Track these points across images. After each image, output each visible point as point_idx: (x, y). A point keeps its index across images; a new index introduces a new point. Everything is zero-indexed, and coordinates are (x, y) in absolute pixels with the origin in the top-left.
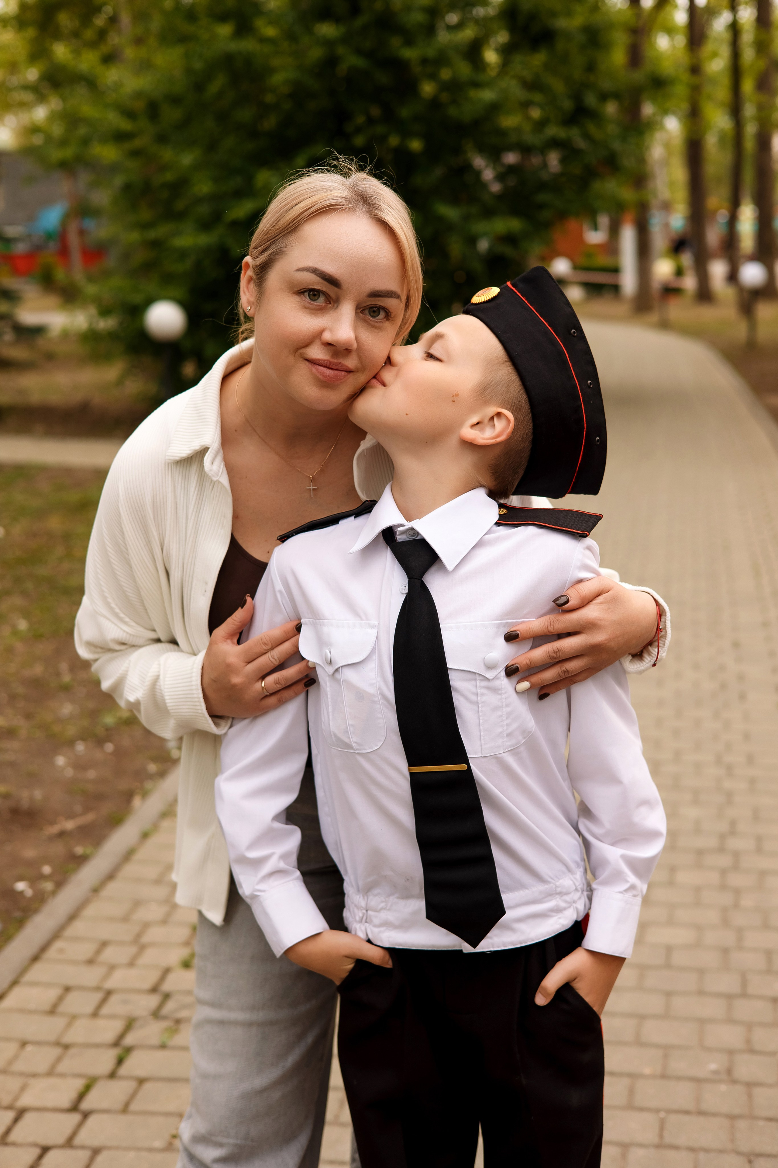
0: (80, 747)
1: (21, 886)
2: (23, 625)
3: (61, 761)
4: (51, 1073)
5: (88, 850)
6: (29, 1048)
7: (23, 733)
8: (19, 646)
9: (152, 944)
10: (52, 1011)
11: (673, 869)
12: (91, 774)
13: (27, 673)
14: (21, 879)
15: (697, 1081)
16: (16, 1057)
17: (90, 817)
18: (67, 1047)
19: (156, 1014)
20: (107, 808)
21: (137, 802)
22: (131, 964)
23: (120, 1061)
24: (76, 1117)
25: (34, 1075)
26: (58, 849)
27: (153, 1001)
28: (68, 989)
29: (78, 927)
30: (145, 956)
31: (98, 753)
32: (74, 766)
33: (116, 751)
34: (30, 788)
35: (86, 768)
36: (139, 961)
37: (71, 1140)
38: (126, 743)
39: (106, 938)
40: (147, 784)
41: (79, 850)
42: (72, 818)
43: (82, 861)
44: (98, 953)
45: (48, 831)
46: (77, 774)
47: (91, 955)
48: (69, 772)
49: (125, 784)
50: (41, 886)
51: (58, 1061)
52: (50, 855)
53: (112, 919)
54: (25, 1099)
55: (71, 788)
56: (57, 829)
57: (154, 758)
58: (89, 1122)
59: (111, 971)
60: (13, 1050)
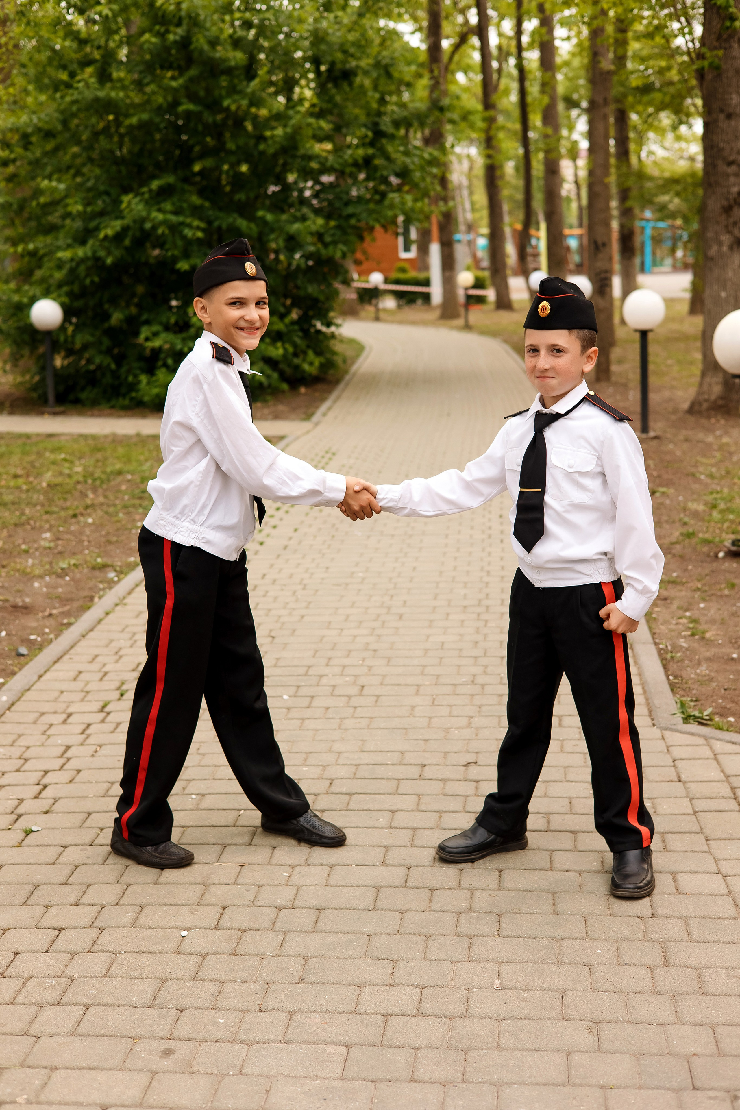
0: (47, 578)
1: (32, 637)
3: (36, 584)
4: (82, 700)
5: (72, 621)
6: (65, 693)
9: (127, 655)
10: (75, 679)
11: (448, 614)
12: (60, 590)
14: (32, 634)
15: (455, 685)
16: (59, 696)
17: (67, 608)
18: (88, 692)
20: (76, 604)
21: (96, 599)
23: (122, 695)
24: (103, 715)
25: (72, 702)
26: (50, 622)
28: (80, 672)
29: (78, 649)
30: (124, 659)
31: (60, 581)
32: (46, 587)
33: (72, 579)
34: (21, 597)
35: (56, 587)
36: (121, 661)
37: (103, 721)
38: (78, 576)
39: (96, 653)
40: (101, 593)
41: (65, 621)
42: (55, 608)
43: (69, 624)
44: (94, 659)
45: (40, 614)
46: (50, 590)
47: (90, 659)
48: (45, 589)
49: (86, 593)
50: (46, 636)
51: (85, 697)
52: (47, 624)
53: (97, 647)
54: (70, 710)
55: (48, 596)
56: (47, 613)
57: (101, 582)
58: (111, 715)
59: (105, 665)
60: (56, 694)
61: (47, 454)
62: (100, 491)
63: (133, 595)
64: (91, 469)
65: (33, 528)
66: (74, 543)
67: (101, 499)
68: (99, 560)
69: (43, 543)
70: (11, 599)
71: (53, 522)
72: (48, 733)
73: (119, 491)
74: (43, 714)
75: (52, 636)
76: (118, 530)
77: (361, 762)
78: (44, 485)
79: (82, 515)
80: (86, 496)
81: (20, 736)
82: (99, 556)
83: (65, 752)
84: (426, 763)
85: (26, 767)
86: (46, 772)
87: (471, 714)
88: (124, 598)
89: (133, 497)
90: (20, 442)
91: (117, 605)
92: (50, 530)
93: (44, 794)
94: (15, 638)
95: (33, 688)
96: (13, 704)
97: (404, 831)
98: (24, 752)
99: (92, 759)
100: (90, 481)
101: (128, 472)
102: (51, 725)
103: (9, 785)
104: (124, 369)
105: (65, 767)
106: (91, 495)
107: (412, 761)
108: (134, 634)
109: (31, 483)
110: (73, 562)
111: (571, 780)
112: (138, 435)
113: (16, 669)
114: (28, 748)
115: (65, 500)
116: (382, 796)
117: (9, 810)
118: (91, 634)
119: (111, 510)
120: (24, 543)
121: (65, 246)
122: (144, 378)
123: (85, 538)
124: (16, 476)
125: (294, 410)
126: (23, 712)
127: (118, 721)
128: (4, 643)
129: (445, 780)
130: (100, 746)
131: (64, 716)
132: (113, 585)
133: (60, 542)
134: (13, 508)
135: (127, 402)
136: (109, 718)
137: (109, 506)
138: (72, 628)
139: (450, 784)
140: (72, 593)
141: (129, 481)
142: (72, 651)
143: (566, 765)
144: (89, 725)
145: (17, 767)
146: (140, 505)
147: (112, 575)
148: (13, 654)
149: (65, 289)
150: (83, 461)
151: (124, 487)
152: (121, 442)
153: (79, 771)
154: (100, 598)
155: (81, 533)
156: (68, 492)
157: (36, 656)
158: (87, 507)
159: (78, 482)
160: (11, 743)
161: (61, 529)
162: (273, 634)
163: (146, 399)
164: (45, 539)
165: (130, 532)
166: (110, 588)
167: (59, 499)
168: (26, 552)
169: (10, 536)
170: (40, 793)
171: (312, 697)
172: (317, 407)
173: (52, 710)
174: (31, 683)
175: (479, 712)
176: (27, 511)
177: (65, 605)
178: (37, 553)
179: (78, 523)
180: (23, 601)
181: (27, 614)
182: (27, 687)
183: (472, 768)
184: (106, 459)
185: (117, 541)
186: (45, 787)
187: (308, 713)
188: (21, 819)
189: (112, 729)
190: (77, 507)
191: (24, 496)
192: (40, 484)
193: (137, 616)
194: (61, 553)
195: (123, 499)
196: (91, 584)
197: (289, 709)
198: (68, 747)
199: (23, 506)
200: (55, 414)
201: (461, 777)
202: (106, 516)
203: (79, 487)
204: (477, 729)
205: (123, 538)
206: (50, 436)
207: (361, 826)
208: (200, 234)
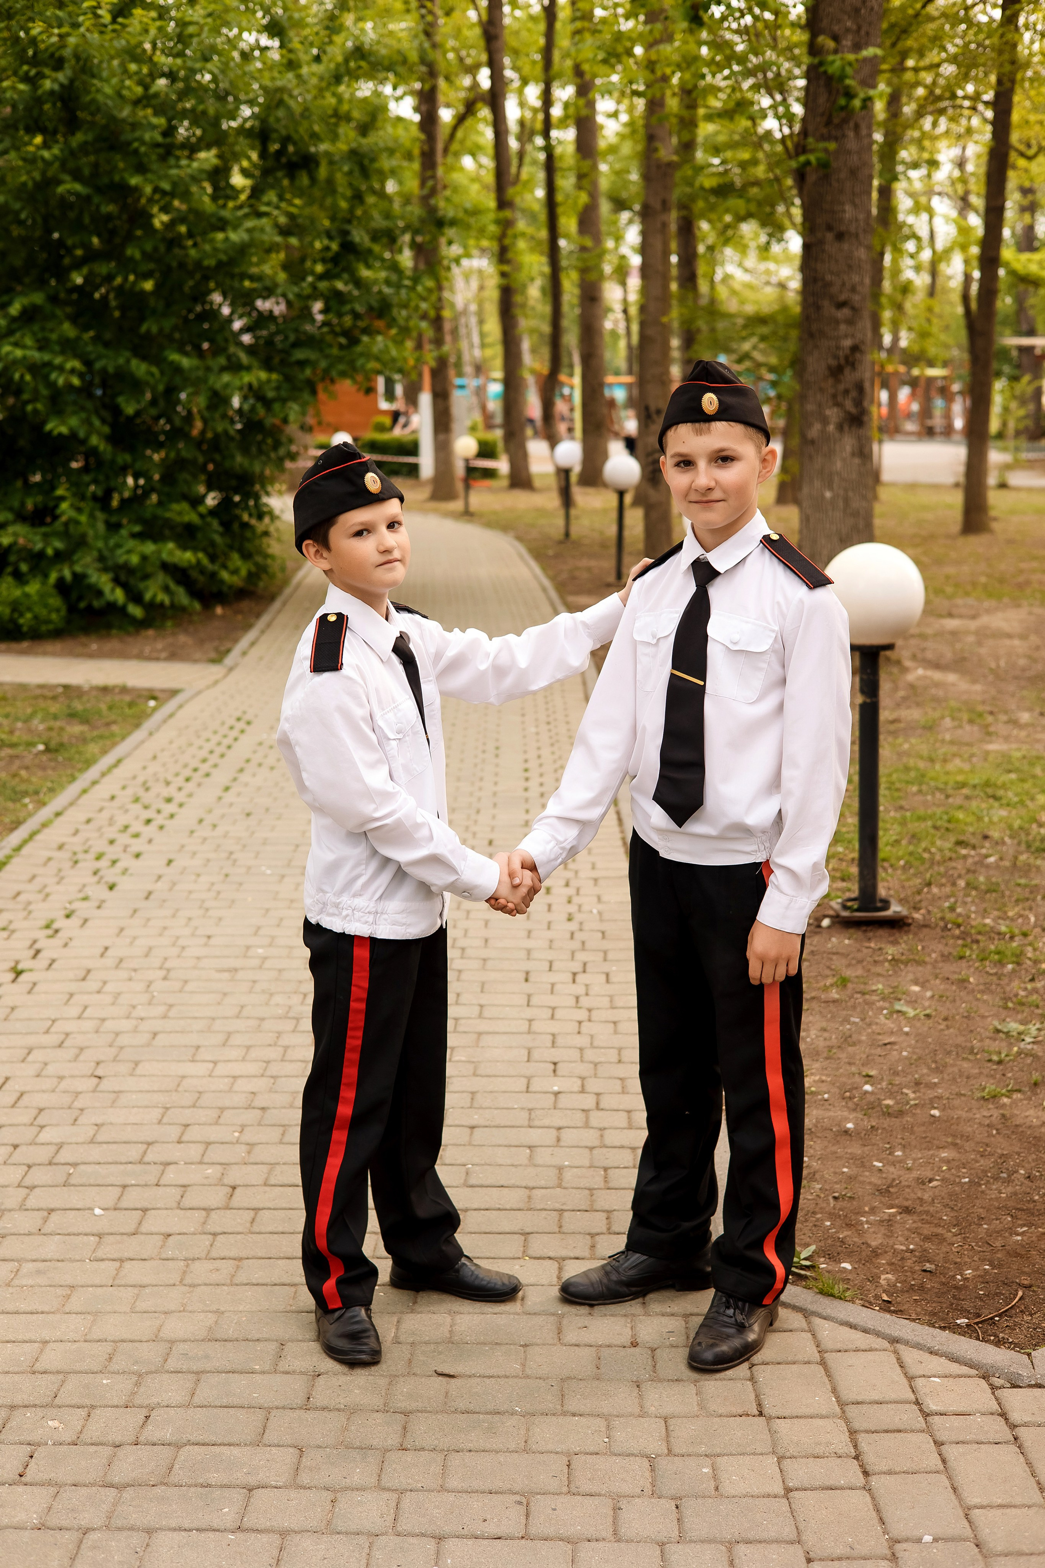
125: (201, 642)
162: (99, 1072)
171: (145, 1210)
172: (236, 641)
187: (131, 1247)
197: (100, 1236)
208: (76, 381)
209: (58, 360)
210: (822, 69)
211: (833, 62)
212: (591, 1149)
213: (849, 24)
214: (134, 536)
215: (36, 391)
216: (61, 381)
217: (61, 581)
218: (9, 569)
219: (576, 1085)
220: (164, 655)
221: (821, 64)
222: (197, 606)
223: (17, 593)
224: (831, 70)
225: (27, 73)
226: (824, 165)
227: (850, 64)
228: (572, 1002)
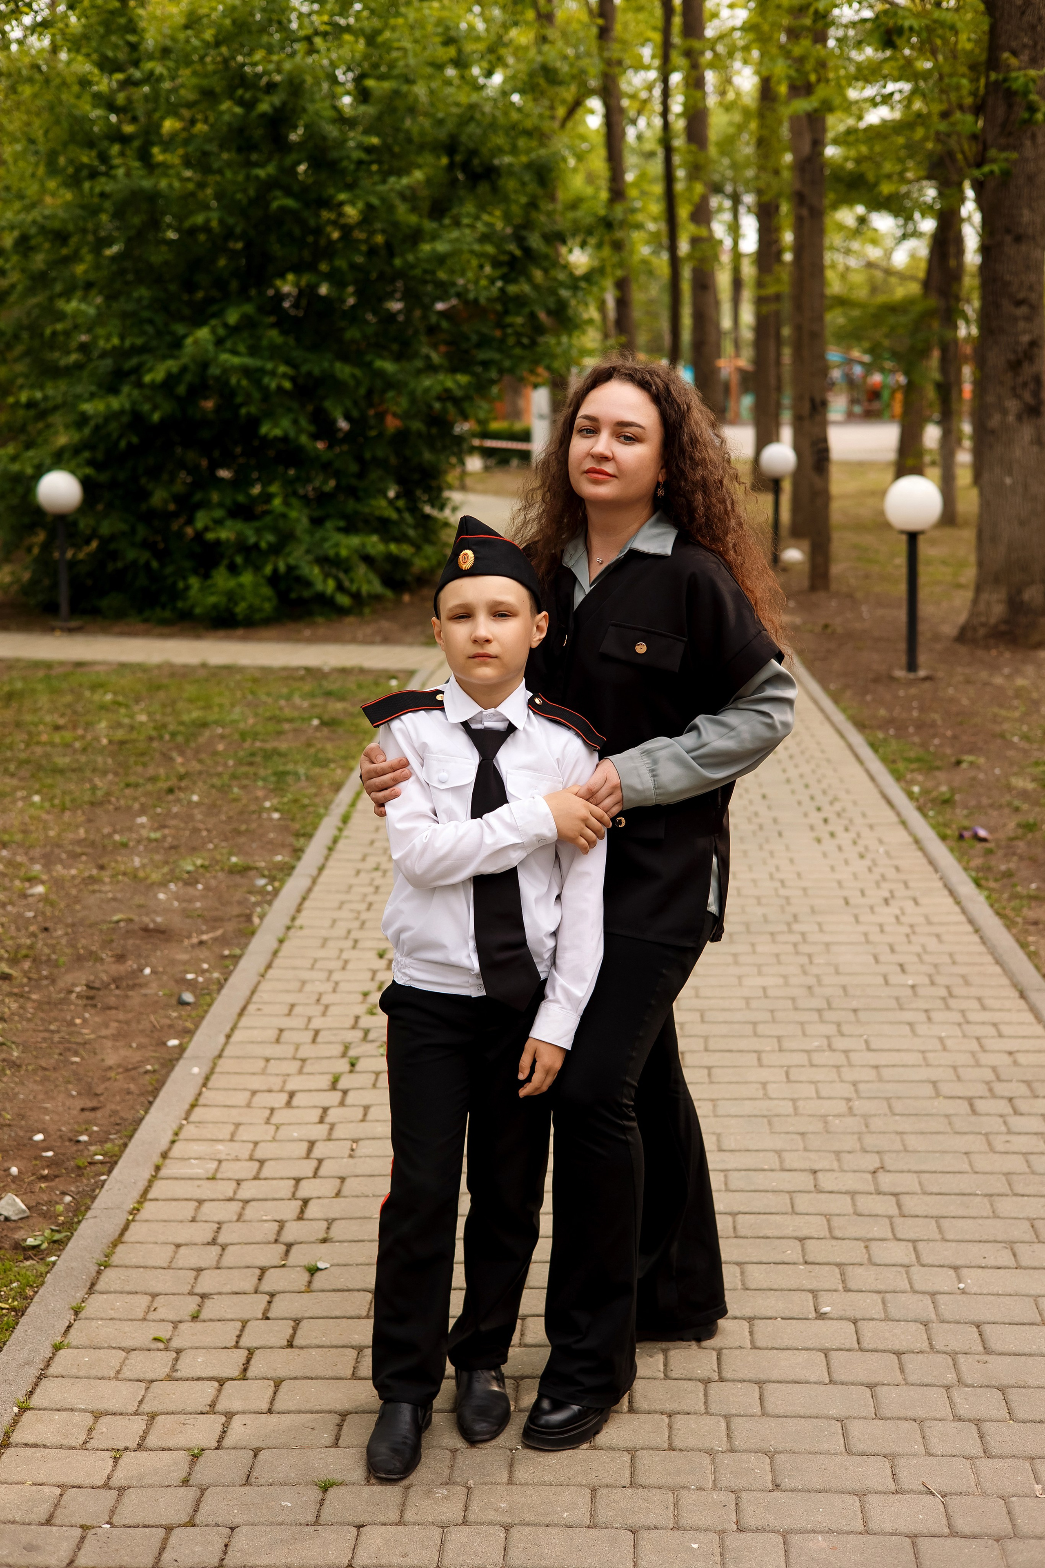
0: (173, 887)
1: (190, 976)
2: (36, 798)
3: (161, 896)
4: (300, 1072)
5: (237, 951)
6: (273, 1062)
7: (107, 880)
8: (45, 816)
9: (333, 1004)
10: (278, 1041)
12: (198, 904)
13: (70, 836)
14: (188, 972)
15: (807, 1052)
16: (266, 1067)
17: (219, 932)
18: (304, 1060)
19: (365, 1038)
20: (230, 926)
21: (256, 920)
22: (324, 1014)
23: (353, 1065)
24: (337, 1096)
25: (288, 1075)
26: (203, 953)
27: (359, 1034)
28: (281, 1031)
29: (262, 995)
30: (332, 1010)
31: (190, 890)
32: (177, 899)
33: (207, 888)
34: (147, 915)
35: (190, 901)
36: (329, 1013)
37: (342, 1104)
38: (213, 883)
39: (292, 1001)
40: (259, 909)
41: (226, 952)
42: (203, 933)
43: (236, 959)
44: (291, 1011)
45: (186, 942)
46: (184, 905)
47: (286, 1011)
48: (176, 904)
49: (236, 910)
50: (207, 975)
51: (302, 1067)
52: (202, 956)
53: (288, 991)
54: (290, 1087)
55: (186, 914)
56: (195, 940)
57: (250, 892)
58: (351, 1094)
59: (310, 1019)
60: (262, 1063)
61: (87, 694)
62: (189, 753)
63: (304, 913)
64: (158, 717)
65: (117, 809)
66: (187, 833)
67: (195, 766)
68: (234, 859)
69: (144, 833)
70: (136, 918)
71: (143, 800)
72: (274, 1120)
73: (215, 753)
74: (254, 1093)
75: (216, 975)
76: (241, 813)
77: (729, 1167)
78: (105, 741)
79: (180, 789)
80: (171, 759)
81: (238, 1125)
82: (231, 854)
83: (310, 1150)
84: (816, 1167)
85: (266, 1172)
86: (298, 1180)
87: (846, 1095)
88: (293, 919)
89: (240, 762)
90: (41, 674)
91: (288, 928)
92: (143, 811)
93: (310, 1212)
94: (165, 978)
95: (226, 1053)
96: (207, 1079)
97: (827, 1268)
98: (253, 1150)
99: (351, 1161)
100: (167, 737)
101: (217, 723)
102: (272, 1110)
103: (254, 1200)
104: (169, 570)
105: (322, 1172)
106: (179, 760)
107: (795, 1165)
108: (331, 972)
109: (83, 737)
110: (199, 862)
111: (1021, 1192)
112: (204, 665)
113: (189, 1025)
114: (256, 1144)
115: (145, 765)
116: (777, 1217)
117: (272, 1238)
118: (271, 973)
119: (216, 781)
120: (115, 832)
121: (87, 395)
122: (194, 582)
123: (201, 826)
124: (57, 728)
125: (406, 627)
126: (225, 1089)
127: (366, 1102)
128: (154, 985)
129: (853, 1194)
130: (355, 1141)
131: (284, 1097)
132: (269, 898)
133: (166, 831)
134: (74, 776)
135: (167, 614)
136: (350, 1099)
137: (211, 775)
138: (243, 963)
139: (861, 1200)
140: (217, 909)
141: (222, 737)
142: (255, 998)
143: (1005, 1170)
144: (325, 1110)
145: (254, 1173)
146: (255, 774)
147: (261, 882)
148: (174, 1001)
149: (87, 454)
150: (142, 705)
151: (220, 747)
152: (184, 676)
153: (343, 1179)
154: (262, 917)
155: (191, 817)
156: (143, 754)
157: (210, 1005)
158: (181, 778)
159: (151, 739)
160: (228, 1137)
161: (159, 810)
163: (198, 610)
164: (142, 826)
165: (260, 817)
166: (270, 903)
167: (136, 763)
168: (125, 845)
169: (90, 821)
170: (302, 1212)
173: (264, 1088)
174: (220, 1047)
175: (856, 1091)
176: (97, 781)
177: (214, 929)
178: (141, 848)
179: (178, 800)
180: (154, 921)
181: (168, 940)
182: (216, 1053)
183: (882, 1177)
184: (174, 703)
185: (247, 831)
186: (306, 1202)
188: (294, 1249)
189: (360, 1116)
190: (168, 778)
191: (83, 759)
192: (97, 739)
193: (323, 946)
194: (173, 847)
195: (225, 765)
196: (238, 895)
198: (312, 1144)
199: (88, 774)
200: (71, 631)
201: (872, 1189)
202: (214, 791)
203: (155, 744)
204: (866, 1117)
205: (254, 826)
206: (79, 665)
207: (764, 1260)
208: (287, 385)
209: (269, 366)
210: (1006, 85)
211: (1017, 79)
212: (959, 1025)
213: (1026, 40)
214: (339, 530)
215: (248, 395)
216: (273, 385)
217: (275, 571)
218: (225, 562)
219: (926, 981)
220: (378, 639)
221: (1005, 80)
222: (389, 594)
223: (232, 583)
224: (1015, 86)
225: (241, 97)
226: (1006, 174)
227: (1034, 81)
228: (893, 920)
